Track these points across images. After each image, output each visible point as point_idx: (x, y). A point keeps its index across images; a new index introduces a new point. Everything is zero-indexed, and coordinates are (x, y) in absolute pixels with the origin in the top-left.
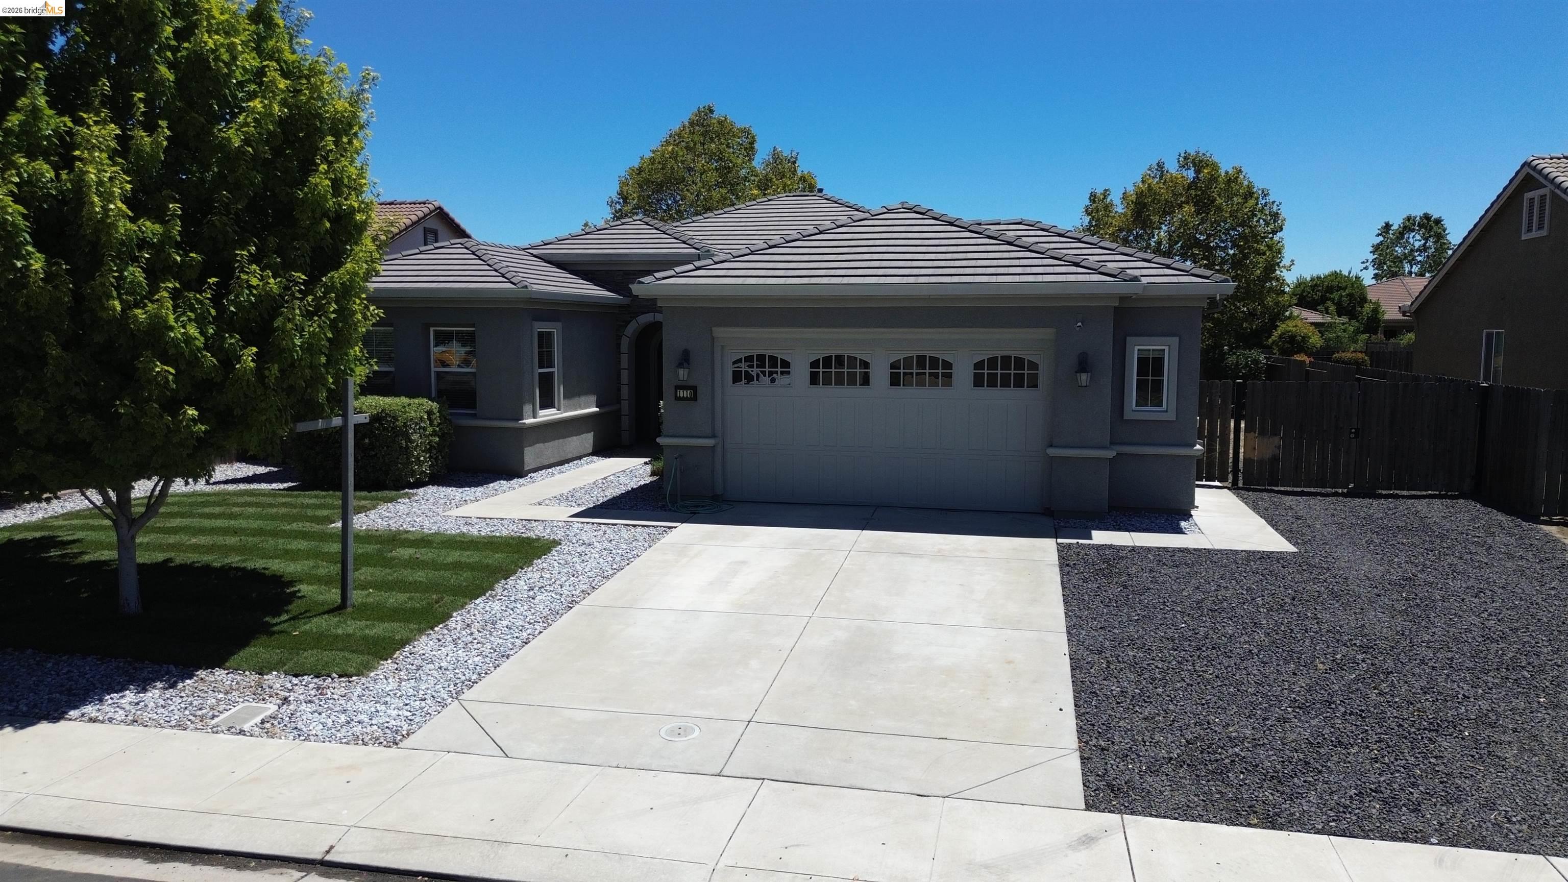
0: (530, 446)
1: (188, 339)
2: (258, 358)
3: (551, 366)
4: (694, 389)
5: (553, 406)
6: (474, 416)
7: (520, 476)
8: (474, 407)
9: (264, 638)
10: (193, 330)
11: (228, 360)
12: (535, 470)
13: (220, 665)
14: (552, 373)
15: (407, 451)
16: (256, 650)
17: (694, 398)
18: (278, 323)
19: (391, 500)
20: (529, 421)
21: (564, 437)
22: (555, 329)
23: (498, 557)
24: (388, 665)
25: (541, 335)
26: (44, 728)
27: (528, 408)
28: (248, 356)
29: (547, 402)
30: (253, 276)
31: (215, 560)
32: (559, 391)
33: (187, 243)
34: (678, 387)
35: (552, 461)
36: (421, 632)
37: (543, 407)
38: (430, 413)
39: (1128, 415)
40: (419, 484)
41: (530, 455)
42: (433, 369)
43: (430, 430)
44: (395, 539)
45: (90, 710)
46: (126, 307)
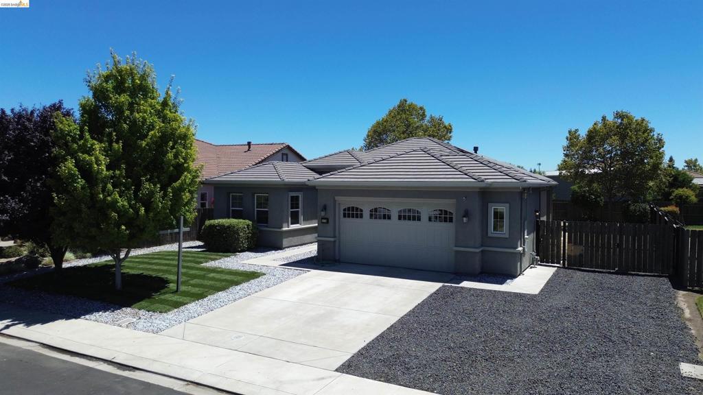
0: (286, 238)
1: (123, 206)
2: (146, 211)
3: (298, 208)
4: (327, 219)
5: (298, 223)
6: (267, 227)
7: (281, 249)
8: (267, 223)
9: (147, 300)
10: (126, 203)
11: (137, 211)
12: (288, 247)
13: (130, 307)
14: (298, 211)
15: (238, 239)
16: (143, 303)
17: (328, 222)
18: (153, 200)
19: (227, 256)
20: (285, 229)
21: (303, 235)
22: (300, 195)
23: (240, 278)
24: (176, 310)
25: (292, 197)
26: (73, 320)
27: (285, 225)
28: (142, 210)
29: (295, 221)
30: (147, 185)
31: (154, 274)
32: (301, 218)
33: (127, 177)
34: (322, 219)
35: (297, 244)
36: (193, 301)
37: (292, 224)
38: (248, 225)
39: (490, 235)
40: (243, 251)
41: (285, 242)
42: (256, 209)
43: (248, 231)
44: (214, 270)
45: (87, 317)
46: (105, 197)
